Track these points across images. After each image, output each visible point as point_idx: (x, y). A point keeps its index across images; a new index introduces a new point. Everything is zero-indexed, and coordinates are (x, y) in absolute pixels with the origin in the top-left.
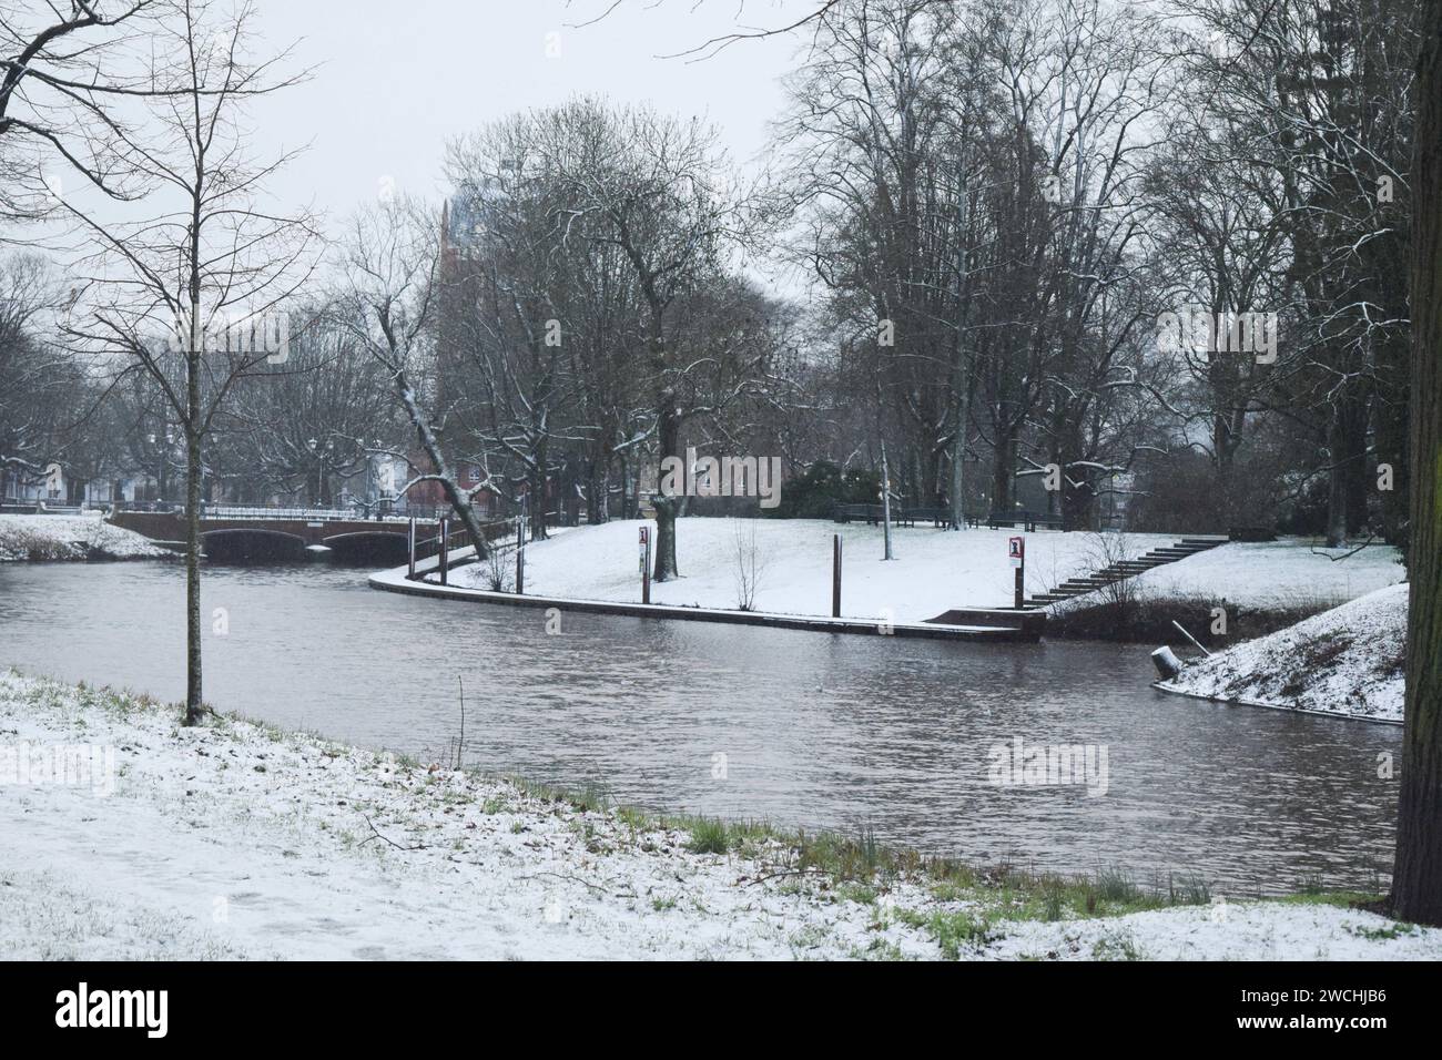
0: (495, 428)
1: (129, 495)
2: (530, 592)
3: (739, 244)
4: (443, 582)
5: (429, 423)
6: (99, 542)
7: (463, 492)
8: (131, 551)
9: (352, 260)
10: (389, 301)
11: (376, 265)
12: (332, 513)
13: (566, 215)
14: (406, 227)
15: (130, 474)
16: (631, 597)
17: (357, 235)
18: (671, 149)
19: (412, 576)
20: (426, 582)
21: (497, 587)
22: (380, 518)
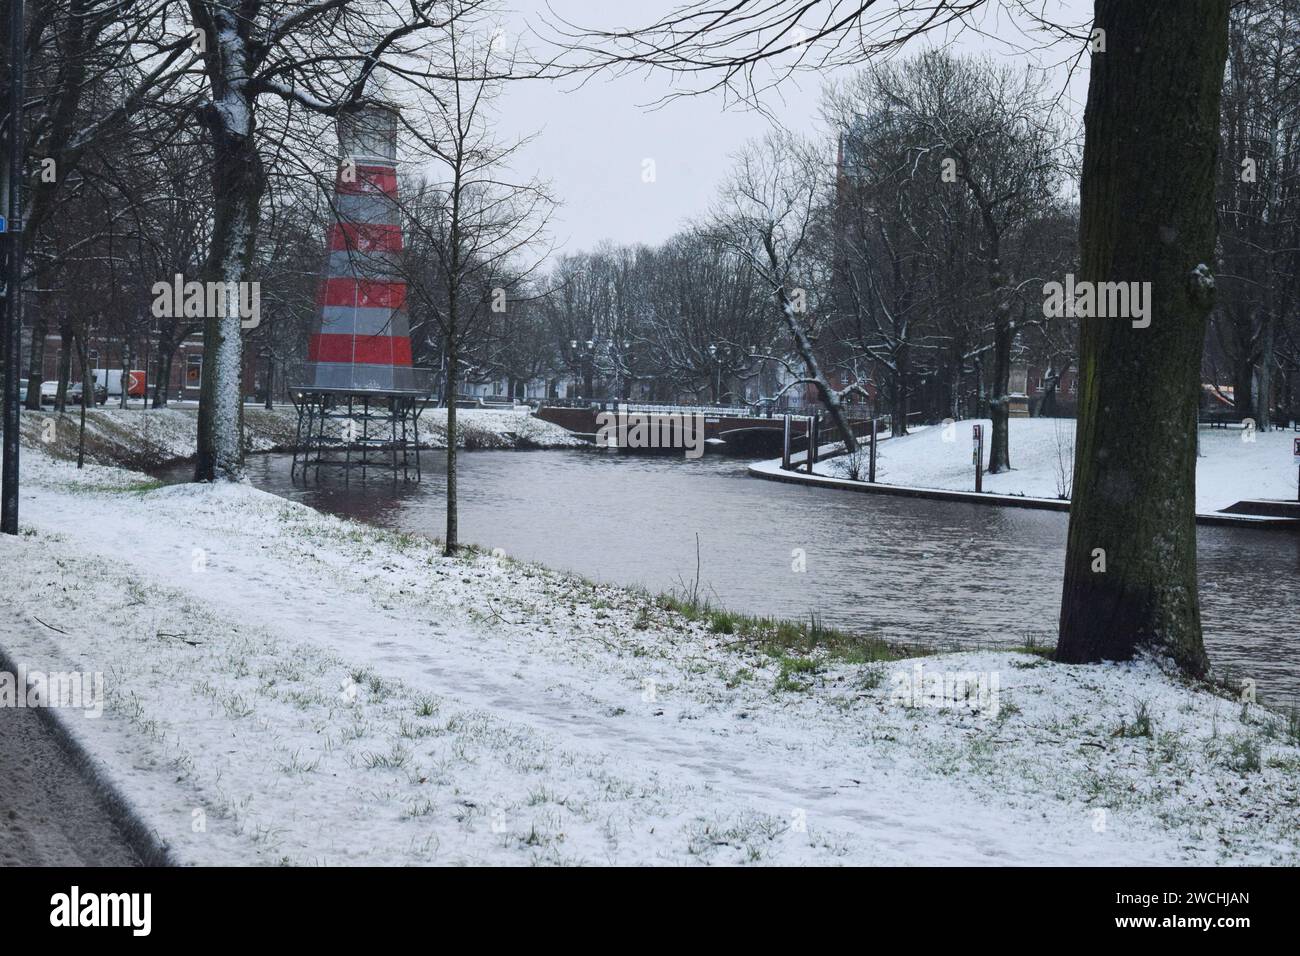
0: (860, 338)
1: (562, 393)
2: (881, 481)
3: (1069, 176)
4: (809, 472)
5: (806, 333)
6: (526, 433)
7: (835, 393)
8: (553, 442)
9: (741, 189)
10: (772, 226)
11: (761, 194)
12: (727, 411)
13: (915, 153)
14: (788, 161)
15: (561, 374)
16: (966, 486)
17: (745, 169)
18: (1007, 93)
19: (787, 466)
20: (798, 471)
21: (854, 475)
22: (769, 416)
